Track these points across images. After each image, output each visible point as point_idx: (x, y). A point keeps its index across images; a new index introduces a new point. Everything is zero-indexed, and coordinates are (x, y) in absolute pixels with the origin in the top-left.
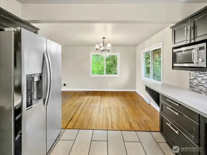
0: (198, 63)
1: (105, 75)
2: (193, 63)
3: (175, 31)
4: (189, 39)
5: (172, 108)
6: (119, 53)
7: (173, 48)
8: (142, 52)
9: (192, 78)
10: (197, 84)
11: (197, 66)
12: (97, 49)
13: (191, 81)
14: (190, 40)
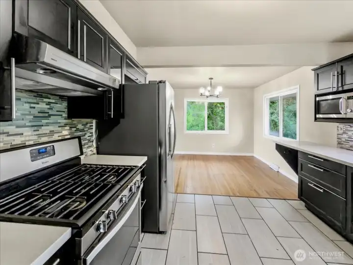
0: (346, 114)
1: (207, 131)
2: (341, 114)
3: (318, 74)
4: (336, 86)
5: (315, 166)
6: (228, 99)
7: (315, 95)
8: (265, 97)
9: (341, 132)
10: (347, 139)
11: (345, 117)
12: (201, 94)
13: (339, 136)
14: (338, 88)
